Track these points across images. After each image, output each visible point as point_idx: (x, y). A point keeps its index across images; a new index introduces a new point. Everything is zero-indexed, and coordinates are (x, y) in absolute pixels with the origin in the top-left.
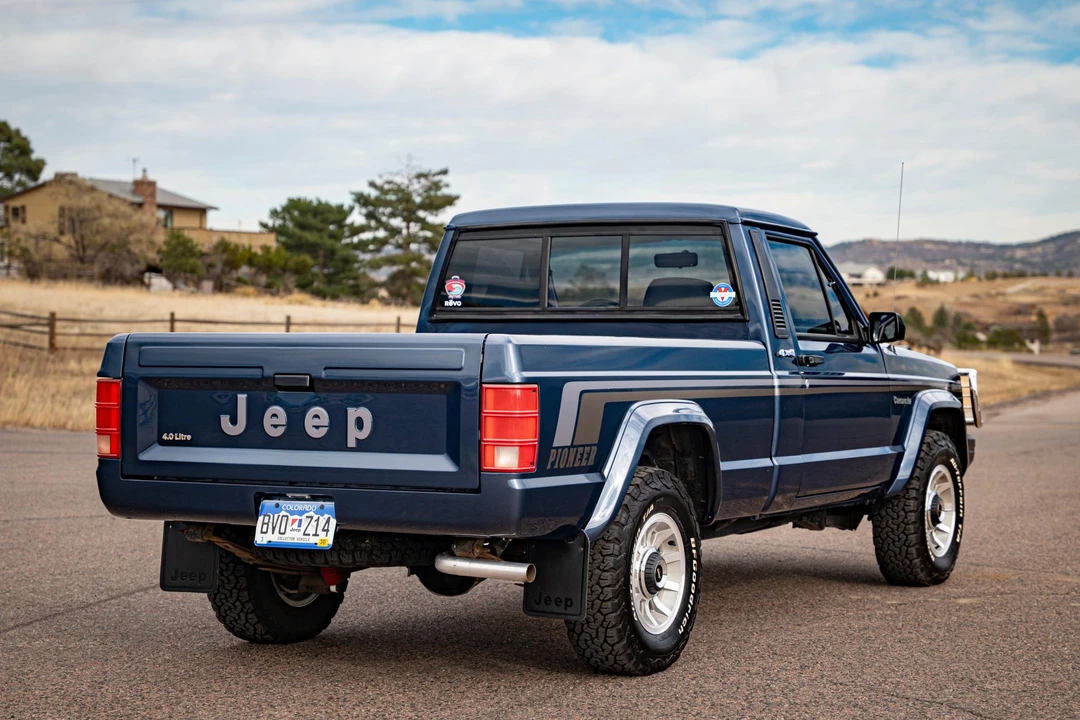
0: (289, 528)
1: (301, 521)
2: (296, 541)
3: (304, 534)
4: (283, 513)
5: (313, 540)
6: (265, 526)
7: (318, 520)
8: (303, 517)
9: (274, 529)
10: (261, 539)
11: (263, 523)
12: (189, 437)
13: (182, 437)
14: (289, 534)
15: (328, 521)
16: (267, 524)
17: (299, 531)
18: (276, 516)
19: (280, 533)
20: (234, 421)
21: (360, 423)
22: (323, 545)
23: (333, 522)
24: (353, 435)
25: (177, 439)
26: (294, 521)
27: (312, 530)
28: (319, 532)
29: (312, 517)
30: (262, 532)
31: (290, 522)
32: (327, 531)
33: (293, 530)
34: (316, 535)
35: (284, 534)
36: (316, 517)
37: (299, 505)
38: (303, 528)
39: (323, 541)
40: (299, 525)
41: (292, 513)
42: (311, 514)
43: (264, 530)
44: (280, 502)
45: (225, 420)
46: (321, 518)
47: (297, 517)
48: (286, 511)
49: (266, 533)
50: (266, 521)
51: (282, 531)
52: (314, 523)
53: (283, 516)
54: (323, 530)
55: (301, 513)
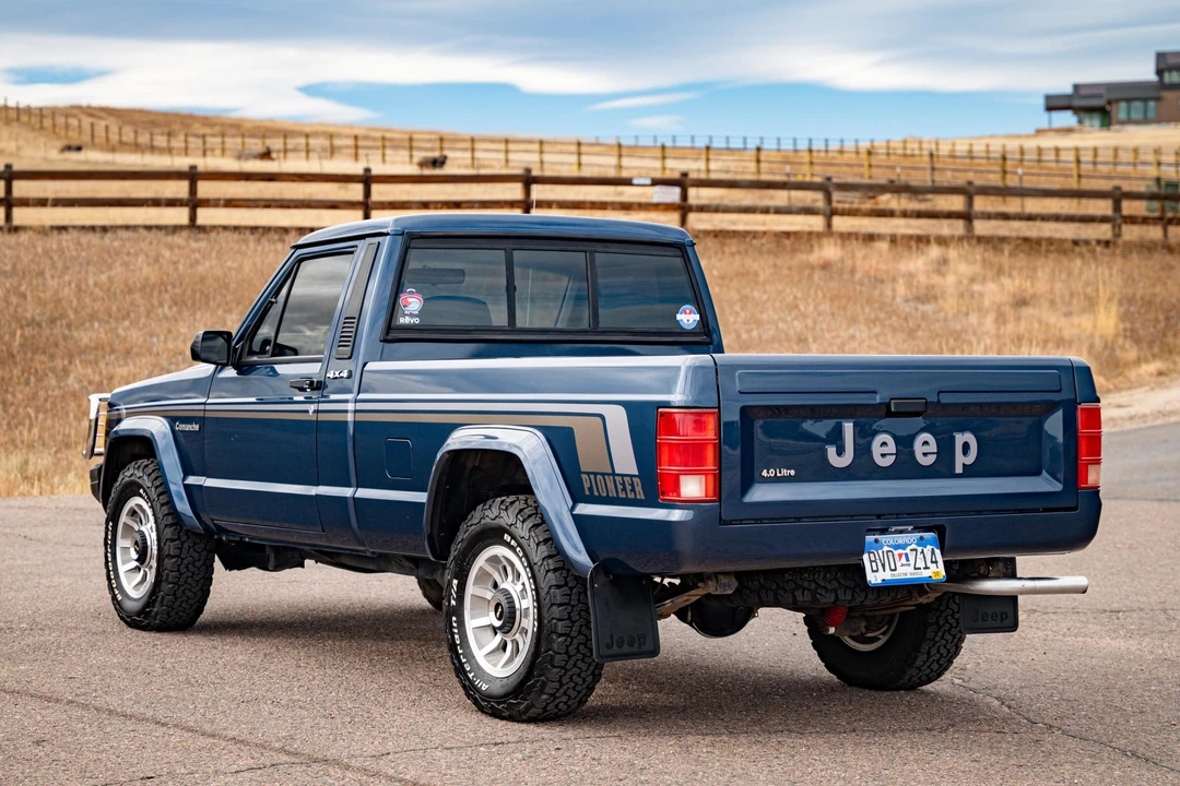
0: (898, 564)
1: (906, 555)
2: (909, 576)
3: (915, 569)
4: (886, 549)
5: (925, 574)
6: (874, 564)
7: (922, 552)
8: (908, 551)
9: (883, 566)
10: (874, 578)
11: (871, 562)
12: (793, 472)
13: (785, 472)
14: (900, 570)
15: (933, 552)
16: (875, 561)
17: (909, 565)
18: (880, 552)
19: (892, 570)
20: (840, 452)
21: (966, 447)
22: (937, 578)
23: (938, 552)
24: (960, 461)
25: (778, 475)
26: (900, 555)
27: (920, 564)
28: (929, 564)
29: (916, 550)
30: (873, 571)
31: (897, 558)
32: (936, 562)
33: (903, 565)
34: (926, 568)
35: (895, 570)
36: (920, 549)
37: (901, 539)
38: (912, 562)
39: (937, 573)
40: (908, 560)
41: (897, 547)
42: (914, 546)
43: (875, 569)
44: (880, 537)
45: (831, 451)
46: (925, 550)
47: (901, 551)
48: (888, 546)
49: (877, 571)
50: (873, 559)
51: (893, 567)
52: (920, 556)
53: (888, 552)
54: (932, 562)
55: (904, 547)
